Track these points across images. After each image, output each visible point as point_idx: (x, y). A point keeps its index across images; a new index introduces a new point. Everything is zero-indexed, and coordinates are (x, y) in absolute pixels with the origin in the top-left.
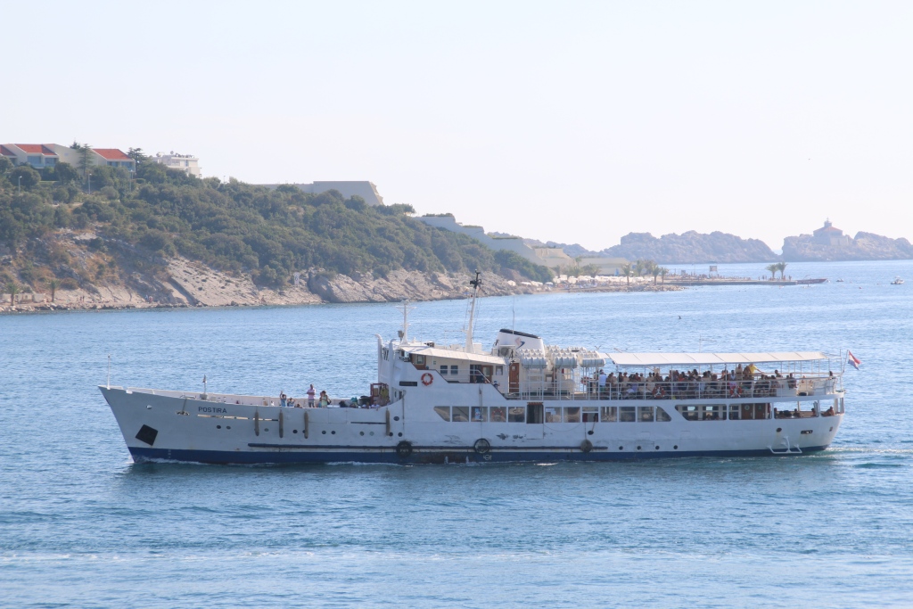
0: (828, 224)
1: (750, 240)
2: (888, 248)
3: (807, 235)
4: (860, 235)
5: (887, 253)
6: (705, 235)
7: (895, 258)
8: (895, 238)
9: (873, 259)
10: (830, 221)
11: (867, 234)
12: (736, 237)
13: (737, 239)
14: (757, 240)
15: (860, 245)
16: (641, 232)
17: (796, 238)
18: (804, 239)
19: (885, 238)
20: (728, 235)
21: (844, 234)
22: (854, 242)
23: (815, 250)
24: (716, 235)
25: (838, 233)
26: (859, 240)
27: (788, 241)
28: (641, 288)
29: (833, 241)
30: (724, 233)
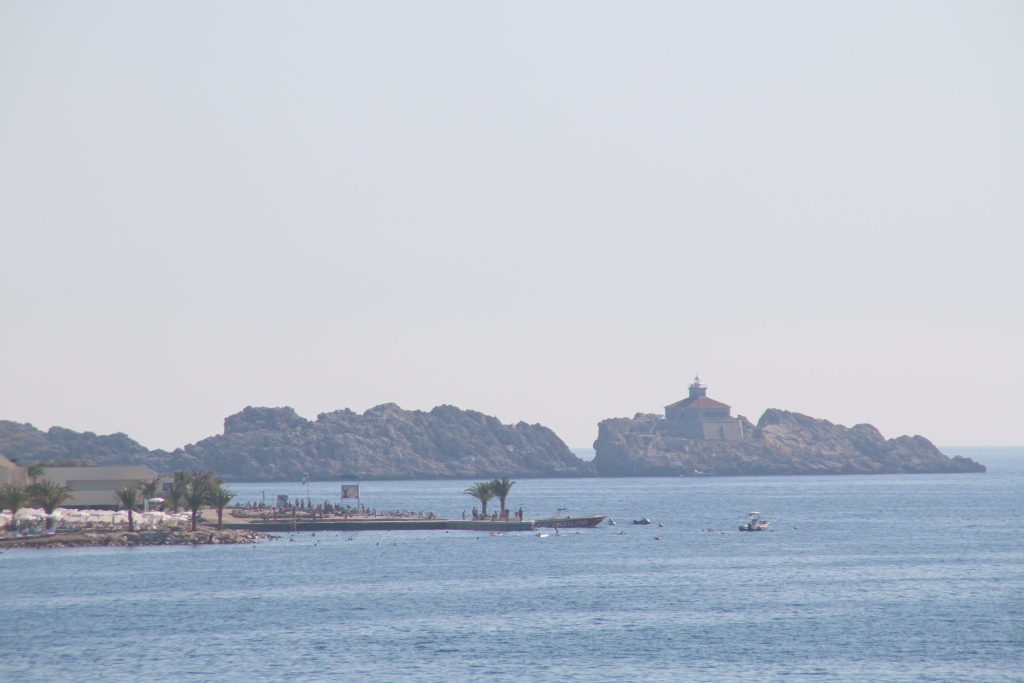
0: (697, 392)
1: (522, 425)
2: (832, 448)
3: (651, 416)
4: (771, 416)
5: (830, 458)
6: (418, 413)
7: (848, 470)
8: (850, 425)
9: (797, 472)
10: (703, 384)
11: (786, 414)
12: (488, 418)
13: (492, 422)
14: (537, 426)
15: (770, 439)
16: (271, 405)
17: (626, 421)
18: (643, 425)
19: (826, 423)
20: (471, 414)
21: (734, 414)
22: (758, 433)
23: (667, 451)
24: (444, 413)
25: (722, 411)
26: (769, 428)
27: (608, 429)
28: (160, 537)
29: (710, 429)
30: (463, 408)
